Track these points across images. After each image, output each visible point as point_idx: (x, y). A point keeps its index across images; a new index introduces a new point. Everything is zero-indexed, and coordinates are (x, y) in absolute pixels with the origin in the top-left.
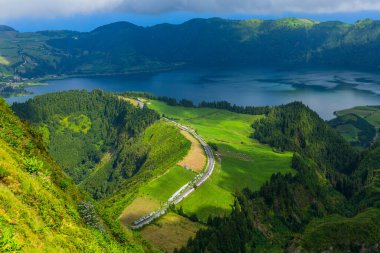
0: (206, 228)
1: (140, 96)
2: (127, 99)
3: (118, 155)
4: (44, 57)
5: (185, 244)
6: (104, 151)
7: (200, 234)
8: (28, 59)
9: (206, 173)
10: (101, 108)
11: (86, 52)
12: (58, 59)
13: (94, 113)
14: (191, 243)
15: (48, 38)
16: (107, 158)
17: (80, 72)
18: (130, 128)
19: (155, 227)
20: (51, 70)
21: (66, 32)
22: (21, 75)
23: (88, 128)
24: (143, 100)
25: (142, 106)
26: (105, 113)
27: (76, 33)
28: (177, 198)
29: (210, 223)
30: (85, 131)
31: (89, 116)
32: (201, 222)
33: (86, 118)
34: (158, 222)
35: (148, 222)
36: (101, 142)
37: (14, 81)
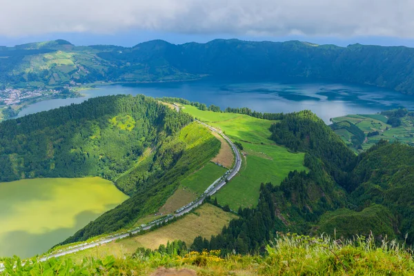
0: (238, 218)
1: (176, 101)
2: (165, 104)
3: (157, 150)
4: (95, 66)
5: (220, 232)
6: (145, 146)
7: (233, 223)
8: (82, 68)
9: (233, 168)
10: (144, 111)
11: (128, 64)
12: (106, 69)
13: (138, 114)
14: (225, 231)
15: (98, 51)
16: (148, 153)
17: (123, 80)
18: (168, 128)
19: (193, 215)
20: (100, 78)
21: (112, 47)
22: (76, 81)
23: (133, 126)
24: (178, 105)
25: (178, 110)
26: (147, 114)
27: (121, 48)
28: (211, 190)
29: (240, 213)
30: (130, 129)
31: (134, 117)
32: (232, 212)
33: (131, 118)
34: (196, 211)
35: (187, 211)
36: (143, 139)
37: (70, 85)
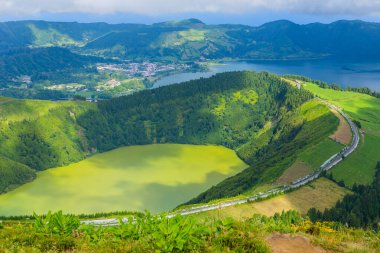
0: (352, 193)
1: (298, 79)
2: (287, 80)
3: (278, 124)
4: (223, 44)
5: (334, 206)
6: (266, 119)
7: (347, 198)
8: (211, 45)
9: (351, 145)
10: (267, 86)
11: (254, 42)
12: (234, 46)
13: (261, 89)
14: (338, 205)
15: (227, 30)
16: (269, 125)
17: (249, 57)
18: (289, 104)
19: (309, 188)
20: (228, 54)
21: (240, 26)
22: (205, 56)
23: (256, 101)
24: (299, 82)
25: (299, 87)
26: (270, 90)
27: (248, 27)
28: (328, 165)
29: (355, 189)
30: (253, 103)
31: (257, 92)
32: (347, 188)
33: (254, 93)
34: (312, 184)
35: (303, 183)
36: (265, 113)
37: (201, 61)
